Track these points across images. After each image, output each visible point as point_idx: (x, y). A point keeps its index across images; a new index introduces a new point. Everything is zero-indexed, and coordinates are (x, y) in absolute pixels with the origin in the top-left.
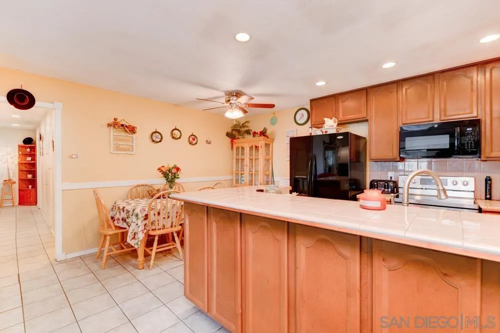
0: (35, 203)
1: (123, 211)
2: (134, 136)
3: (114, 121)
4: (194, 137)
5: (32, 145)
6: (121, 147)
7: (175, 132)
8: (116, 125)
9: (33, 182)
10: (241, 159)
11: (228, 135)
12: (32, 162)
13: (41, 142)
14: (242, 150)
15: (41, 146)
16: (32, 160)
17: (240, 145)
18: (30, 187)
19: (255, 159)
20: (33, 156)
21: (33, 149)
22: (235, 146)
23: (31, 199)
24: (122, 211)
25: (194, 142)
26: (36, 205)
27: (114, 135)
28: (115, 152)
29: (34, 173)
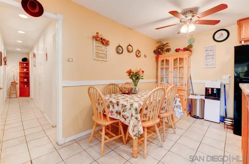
0: (28, 95)
1: (118, 105)
2: (108, 47)
3: (96, 34)
4: (138, 52)
5: (27, 62)
6: (100, 55)
7: (130, 47)
8: (98, 37)
9: (28, 83)
10: (166, 68)
11: (155, 52)
12: (27, 72)
13: (34, 58)
14: (166, 62)
15: (34, 60)
16: (27, 71)
17: (165, 59)
18: (26, 86)
19: (179, 68)
20: (28, 68)
21: (28, 64)
22: (160, 60)
23: (27, 93)
24: (115, 106)
25: (139, 55)
26: (29, 97)
27: (96, 46)
28: (96, 59)
29: (28, 78)
